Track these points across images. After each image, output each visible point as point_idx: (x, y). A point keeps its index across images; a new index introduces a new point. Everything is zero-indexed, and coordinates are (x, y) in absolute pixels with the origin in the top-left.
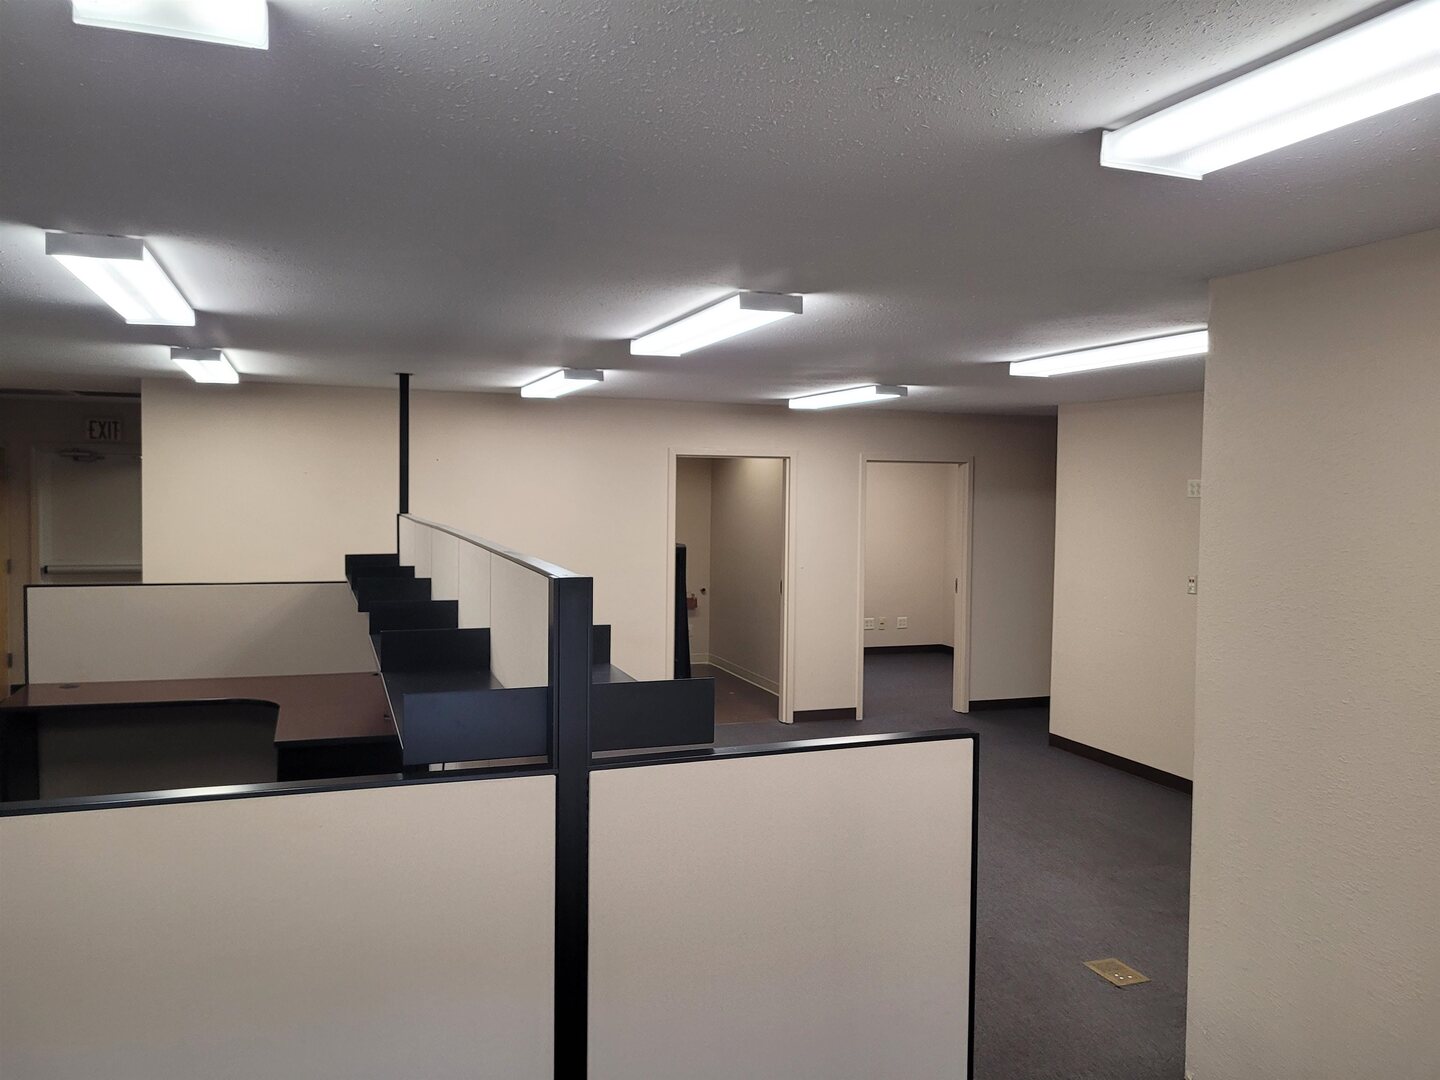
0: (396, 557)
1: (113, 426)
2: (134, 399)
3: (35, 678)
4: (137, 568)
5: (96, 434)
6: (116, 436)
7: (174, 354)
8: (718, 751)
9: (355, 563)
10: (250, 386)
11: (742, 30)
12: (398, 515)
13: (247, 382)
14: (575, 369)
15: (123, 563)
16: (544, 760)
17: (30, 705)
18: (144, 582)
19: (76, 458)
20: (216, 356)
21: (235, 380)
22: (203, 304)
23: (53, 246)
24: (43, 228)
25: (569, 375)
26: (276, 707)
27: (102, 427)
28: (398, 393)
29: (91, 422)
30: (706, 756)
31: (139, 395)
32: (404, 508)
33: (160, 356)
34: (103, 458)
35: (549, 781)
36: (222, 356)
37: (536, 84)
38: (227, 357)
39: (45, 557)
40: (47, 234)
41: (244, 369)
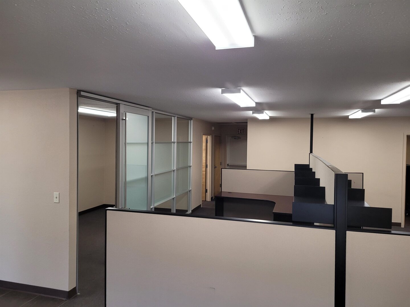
0: (309, 165)
1: (243, 130)
2: (246, 124)
3: (223, 190)
4: (246, 165)
5: (239, 132)
6: (243, 133)
7: (253, 113)
8: (393, 232)
9: (297, 166)
10: (272, 120)
11: (383, 13)
12: (309, 154)
13: (272, 118)
14: (365, 110)
15: (242, 164)
16: (332, 225)
17: (222, 196)
18: (247, 169)
19: (235, 138)
20: (263, 113)
21: (268, 118)
22: (257, 101)
23: (223, 92)
24: (221, 88)
25: (363, 111)
26: (275, 203)
27: (241, 131)
28: (310, 119)
29: (238, 130)
30: (389, 233)
31: (247, 123)
32: (311, 151)
33: (250, 113)
34: (240, 138)
35: (334, 232)
36: (264, 112)
37: (324, 39)
38: (265, 113)
39: (228, 162)
40: (222, 90)
41: (271, 115)
